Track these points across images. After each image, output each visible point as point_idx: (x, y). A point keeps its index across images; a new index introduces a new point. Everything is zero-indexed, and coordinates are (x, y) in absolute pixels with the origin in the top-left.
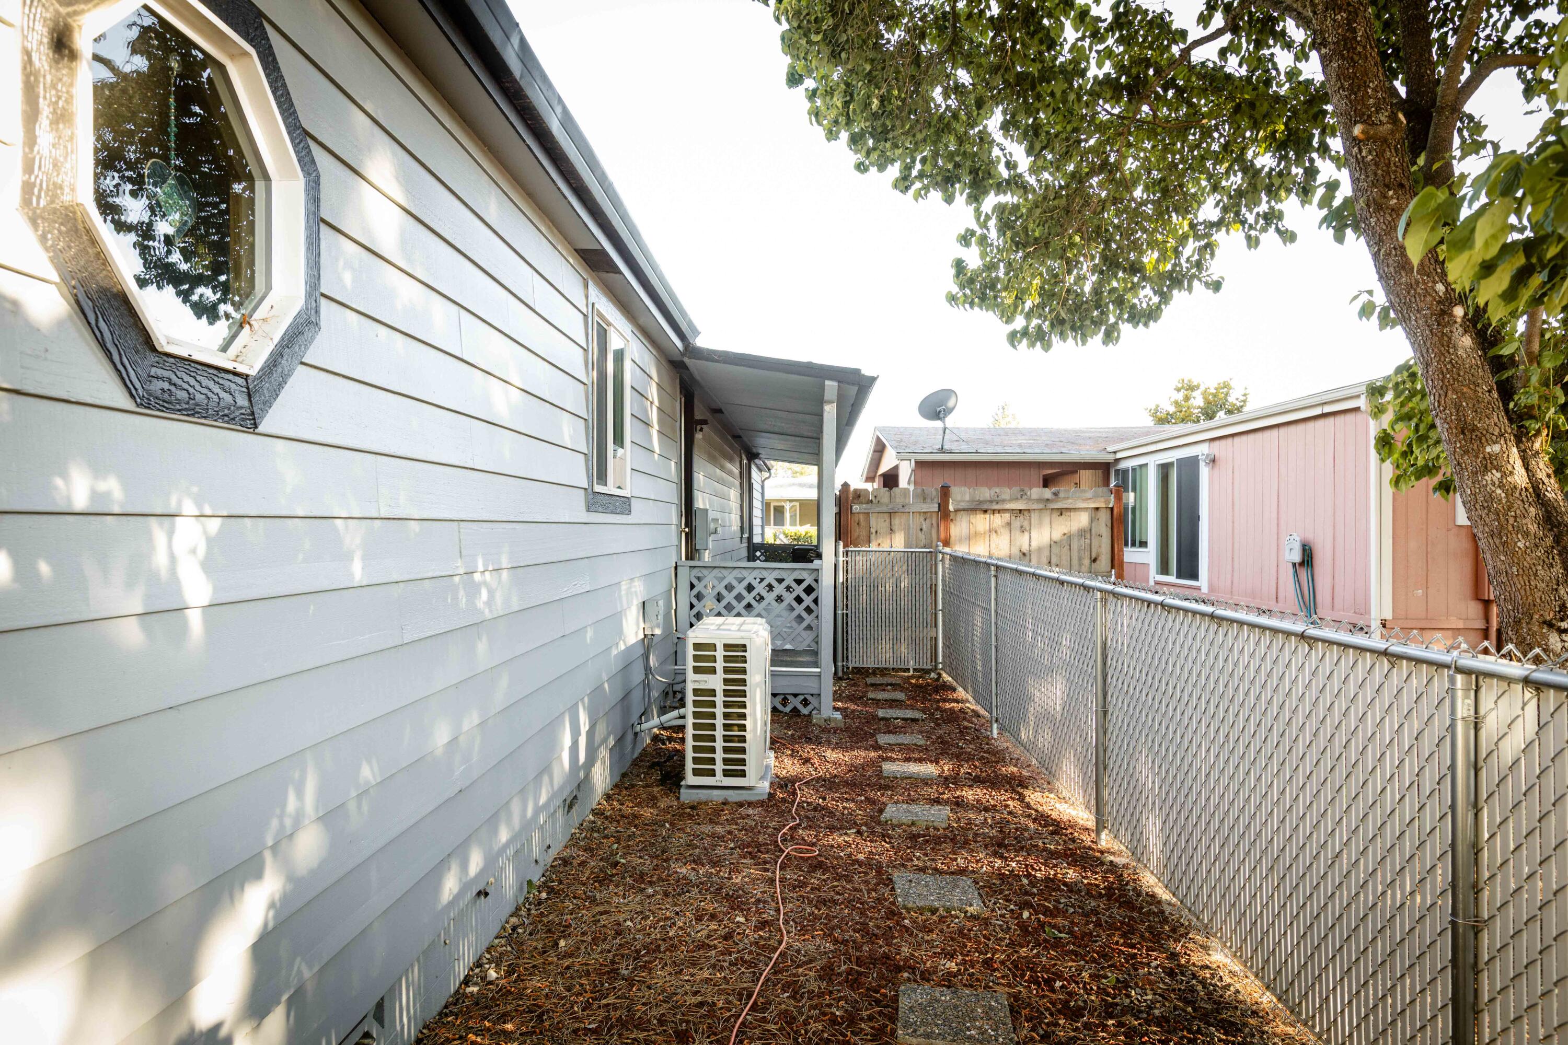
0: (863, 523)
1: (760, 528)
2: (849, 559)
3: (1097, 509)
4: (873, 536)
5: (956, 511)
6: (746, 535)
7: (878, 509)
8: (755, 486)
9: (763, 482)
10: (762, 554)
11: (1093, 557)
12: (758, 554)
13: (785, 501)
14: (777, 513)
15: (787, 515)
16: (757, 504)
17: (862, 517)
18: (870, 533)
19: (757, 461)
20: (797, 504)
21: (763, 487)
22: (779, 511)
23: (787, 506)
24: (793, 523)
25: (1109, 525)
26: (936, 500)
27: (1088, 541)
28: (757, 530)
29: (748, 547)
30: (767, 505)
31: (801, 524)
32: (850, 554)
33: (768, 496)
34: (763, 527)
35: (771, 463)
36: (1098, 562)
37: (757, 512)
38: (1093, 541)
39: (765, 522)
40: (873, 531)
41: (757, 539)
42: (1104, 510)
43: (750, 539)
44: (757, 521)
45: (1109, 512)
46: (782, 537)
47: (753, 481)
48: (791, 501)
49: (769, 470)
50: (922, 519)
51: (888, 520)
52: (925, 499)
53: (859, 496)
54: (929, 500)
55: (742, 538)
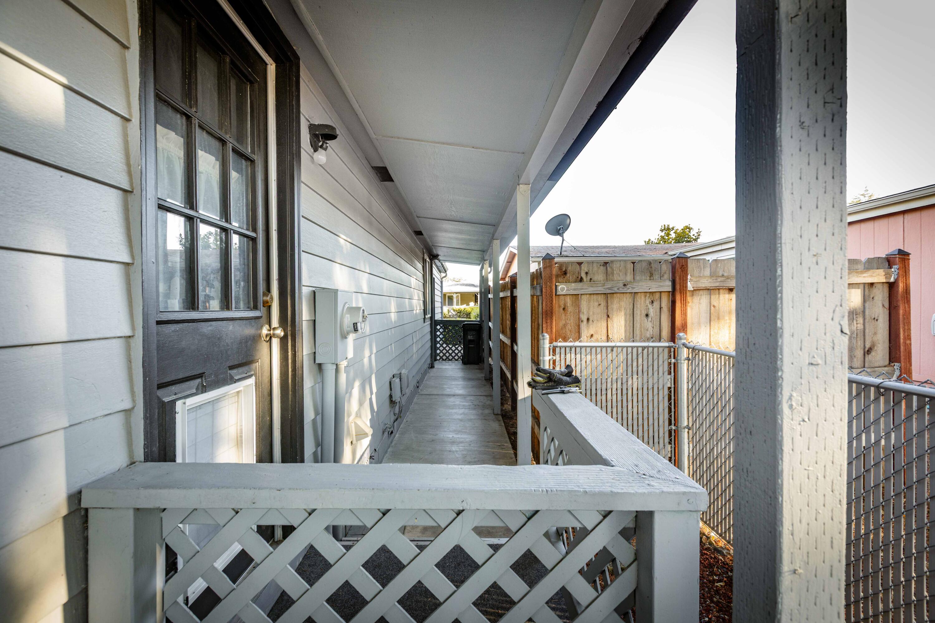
0: (570, 309)
1: (440, 309)
2: (557, 357)
3: (872, 284)
4: (583, 325)
5: (696, 290)
6: (429, 316)
7: (591, 290)
8: (436, 280)
9: (442, 279)
10: (441, 327)
11: (868, 346)
12: (438, 327)
13: (454, 293)
14: (448, 299)
15: (455, 300)
16: (437, 293)
17: (569, 300)
18: (580, 320)
19: (436, 261)
20: (459, 295)
21: (442, 282)
22: (451, 298)
23: (455, 296)
24: (457, 304)
25: (887, 305)
26: (666, 276)
27: (860, 326)
28: (438, 310)
29: (431, 324)
30: (444, 296)
31: (461, 305)
32: (558, 350)
33: (445, 290)
34: (442, 308)
35: (448, 265)
36: (873, 353)
37: (438, 299)
38: (867, 325)
39: (443, 304)
40: (584, 318)
41: (438, 317)
42: (880, 286)
43: (432, 318)
44: (438, 305)
45: (886, 289)
46: (452, 311)
47: (434, 276)
48: (456, 293)
49: (446, 271)
50: (648, 301)
51: (603, 304)
52: (651, 275)
53: (565, 273)
54: (656, 276)
55: (424, 318)
